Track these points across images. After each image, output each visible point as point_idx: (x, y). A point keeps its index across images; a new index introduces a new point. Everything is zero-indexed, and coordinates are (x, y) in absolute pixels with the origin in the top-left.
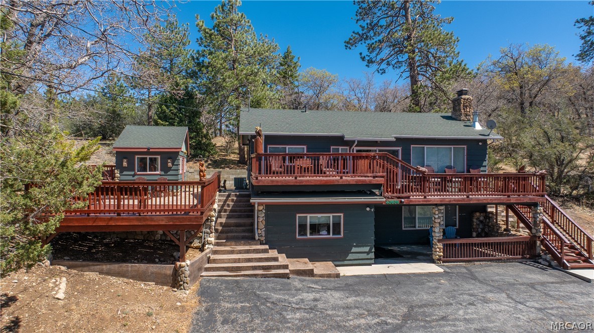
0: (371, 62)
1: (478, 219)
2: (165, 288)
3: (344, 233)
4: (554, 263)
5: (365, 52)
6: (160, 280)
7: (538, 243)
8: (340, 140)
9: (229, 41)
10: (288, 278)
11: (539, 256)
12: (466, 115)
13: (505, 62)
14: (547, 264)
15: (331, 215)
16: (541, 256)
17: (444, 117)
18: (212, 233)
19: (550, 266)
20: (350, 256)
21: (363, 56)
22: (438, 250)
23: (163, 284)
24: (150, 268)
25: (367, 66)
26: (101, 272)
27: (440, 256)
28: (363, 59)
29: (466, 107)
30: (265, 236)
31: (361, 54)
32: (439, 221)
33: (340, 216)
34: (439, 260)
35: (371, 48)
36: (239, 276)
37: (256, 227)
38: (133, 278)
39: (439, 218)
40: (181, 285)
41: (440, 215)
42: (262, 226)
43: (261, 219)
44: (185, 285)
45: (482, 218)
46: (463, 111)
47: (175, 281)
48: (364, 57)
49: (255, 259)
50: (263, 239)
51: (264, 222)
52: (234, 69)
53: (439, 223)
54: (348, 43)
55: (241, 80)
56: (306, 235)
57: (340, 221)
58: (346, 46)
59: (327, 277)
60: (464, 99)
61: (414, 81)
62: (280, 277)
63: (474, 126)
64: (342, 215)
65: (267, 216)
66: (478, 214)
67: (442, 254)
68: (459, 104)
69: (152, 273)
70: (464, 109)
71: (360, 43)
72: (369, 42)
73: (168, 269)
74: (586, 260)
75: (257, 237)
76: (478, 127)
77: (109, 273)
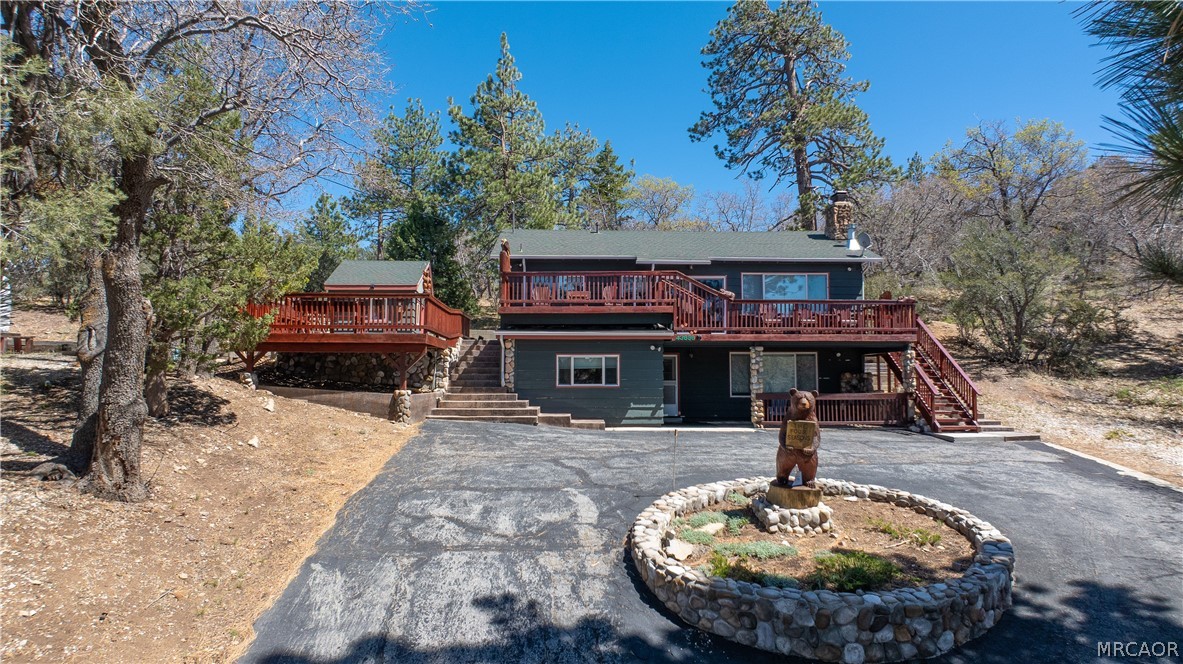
0: (733, 159)
1: (848, 383)
2: (382, 420)
3: (621, 382)
4: (927, 428)
5: (724, 144)
6: (376, 412)
7: (911, 402)
8: (630, 265)
9: (498, 135)
10: (535, 424)
11: (912, 422)
12: (843, 231)
13: (974, 152)
14: (919, 429)
15: (603, 357)
16: (914, 422)
17: (810, 236)
18: (445, 376)
19: (922, 432)
20: (630, 414)
21: (720, 150)
22: (756, 408)
23: (380, 415)
24: (366, 397)
25: (726, 166)
26: (309, 401)
27: (760, 417)
28: (721, 155)
29: (843, 218)
30: (514, 383)
31: (716, 147)
32: (757, 367)
33: (616, 358)
34: (759, 423)
35: (733, 139)
36: (473, 419)
37: (503, 370)
38: (346, 407)
39: (757, 363)
40: (400, 417)
41: (758, 359)
42: (510, 369)
43: (509, 360)
44: (405, 417)
45: (854, 382)
46: (837, 225)
47: (393, 413)
48: (722, 153)
49: (496, 404)
50: (511, 386)
51: (513, 363)
52: (505, 177)
53: (758, 371)
54: (694, 130)
55: (514, 194)
56: (570, 383)
57: (616, 366)
58: (691, 136)
59: (588, 428)
60: (839, 207)
61: (804, 188)
62: (524, 423)
63: (848, 246)
64: (618, 356)
65: (516, 355)
66: (848, 375)
67: (762, 414)
68: (833, 213)
69: (368, 402)
70: (839, 222)
71: (716, 130)
72: (732, 128)
73: (385, 398)
74: (970, 423)
75: (503, 383)
76: (854, 245)
77: (318, 402)
